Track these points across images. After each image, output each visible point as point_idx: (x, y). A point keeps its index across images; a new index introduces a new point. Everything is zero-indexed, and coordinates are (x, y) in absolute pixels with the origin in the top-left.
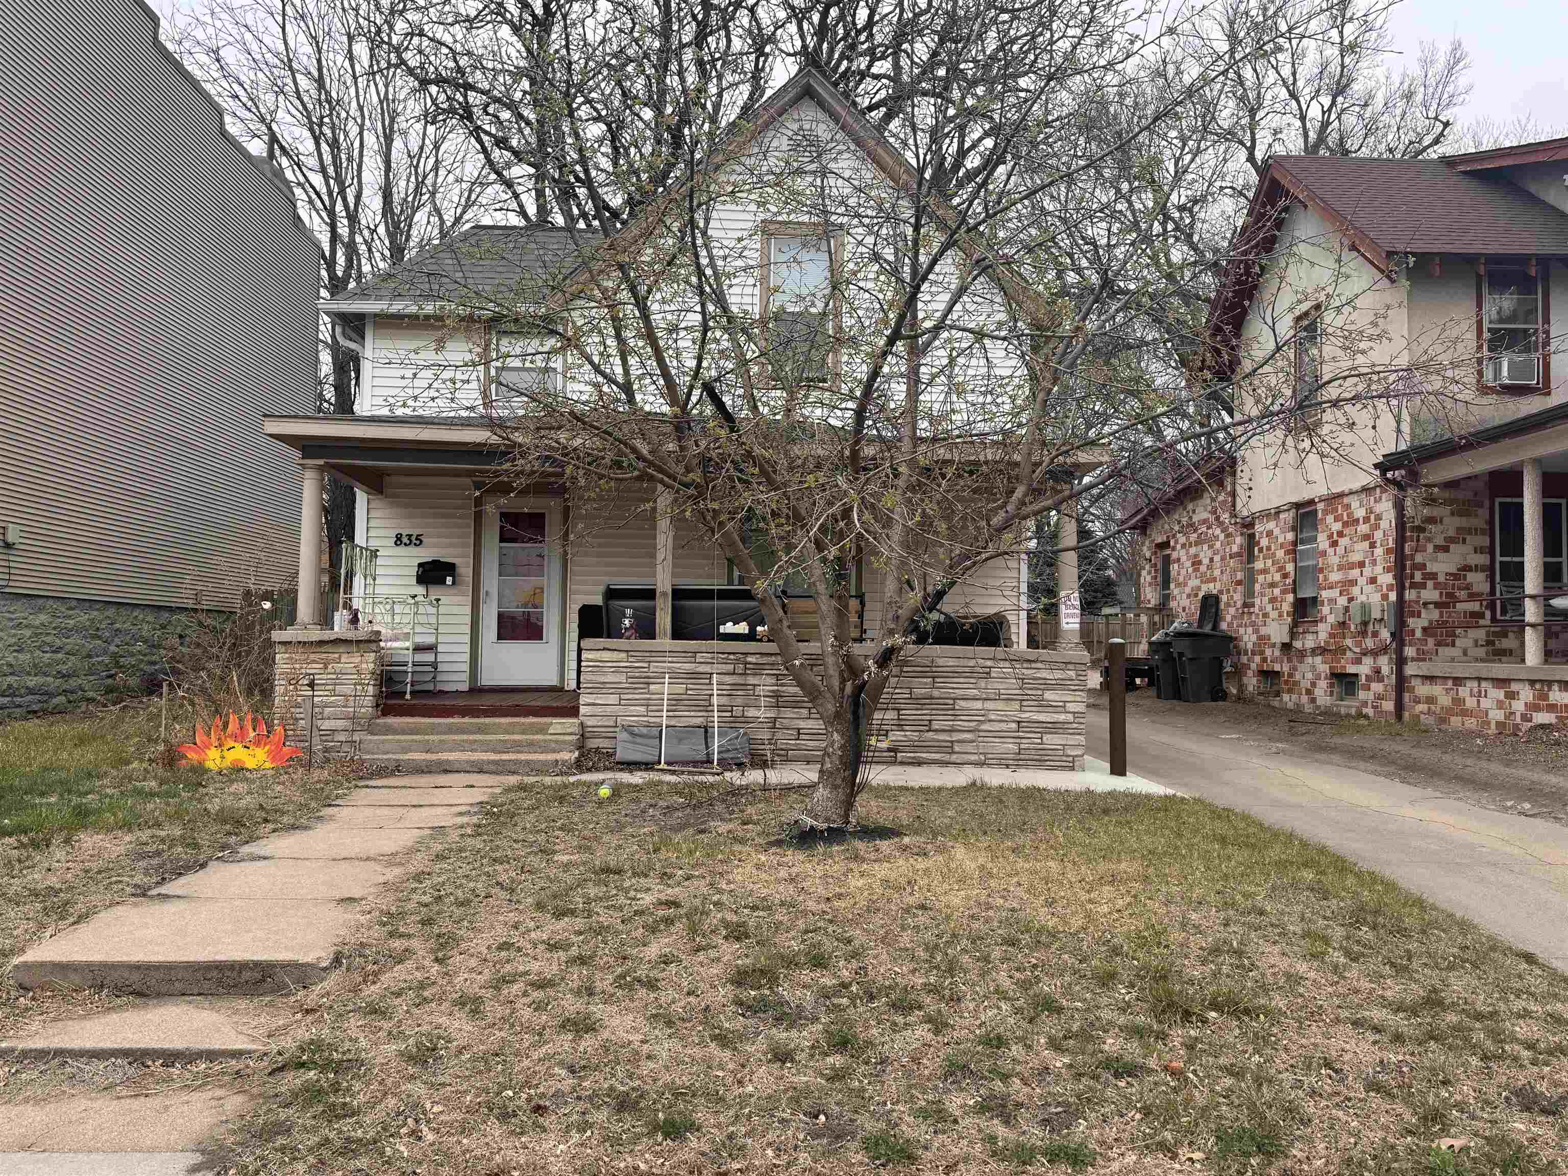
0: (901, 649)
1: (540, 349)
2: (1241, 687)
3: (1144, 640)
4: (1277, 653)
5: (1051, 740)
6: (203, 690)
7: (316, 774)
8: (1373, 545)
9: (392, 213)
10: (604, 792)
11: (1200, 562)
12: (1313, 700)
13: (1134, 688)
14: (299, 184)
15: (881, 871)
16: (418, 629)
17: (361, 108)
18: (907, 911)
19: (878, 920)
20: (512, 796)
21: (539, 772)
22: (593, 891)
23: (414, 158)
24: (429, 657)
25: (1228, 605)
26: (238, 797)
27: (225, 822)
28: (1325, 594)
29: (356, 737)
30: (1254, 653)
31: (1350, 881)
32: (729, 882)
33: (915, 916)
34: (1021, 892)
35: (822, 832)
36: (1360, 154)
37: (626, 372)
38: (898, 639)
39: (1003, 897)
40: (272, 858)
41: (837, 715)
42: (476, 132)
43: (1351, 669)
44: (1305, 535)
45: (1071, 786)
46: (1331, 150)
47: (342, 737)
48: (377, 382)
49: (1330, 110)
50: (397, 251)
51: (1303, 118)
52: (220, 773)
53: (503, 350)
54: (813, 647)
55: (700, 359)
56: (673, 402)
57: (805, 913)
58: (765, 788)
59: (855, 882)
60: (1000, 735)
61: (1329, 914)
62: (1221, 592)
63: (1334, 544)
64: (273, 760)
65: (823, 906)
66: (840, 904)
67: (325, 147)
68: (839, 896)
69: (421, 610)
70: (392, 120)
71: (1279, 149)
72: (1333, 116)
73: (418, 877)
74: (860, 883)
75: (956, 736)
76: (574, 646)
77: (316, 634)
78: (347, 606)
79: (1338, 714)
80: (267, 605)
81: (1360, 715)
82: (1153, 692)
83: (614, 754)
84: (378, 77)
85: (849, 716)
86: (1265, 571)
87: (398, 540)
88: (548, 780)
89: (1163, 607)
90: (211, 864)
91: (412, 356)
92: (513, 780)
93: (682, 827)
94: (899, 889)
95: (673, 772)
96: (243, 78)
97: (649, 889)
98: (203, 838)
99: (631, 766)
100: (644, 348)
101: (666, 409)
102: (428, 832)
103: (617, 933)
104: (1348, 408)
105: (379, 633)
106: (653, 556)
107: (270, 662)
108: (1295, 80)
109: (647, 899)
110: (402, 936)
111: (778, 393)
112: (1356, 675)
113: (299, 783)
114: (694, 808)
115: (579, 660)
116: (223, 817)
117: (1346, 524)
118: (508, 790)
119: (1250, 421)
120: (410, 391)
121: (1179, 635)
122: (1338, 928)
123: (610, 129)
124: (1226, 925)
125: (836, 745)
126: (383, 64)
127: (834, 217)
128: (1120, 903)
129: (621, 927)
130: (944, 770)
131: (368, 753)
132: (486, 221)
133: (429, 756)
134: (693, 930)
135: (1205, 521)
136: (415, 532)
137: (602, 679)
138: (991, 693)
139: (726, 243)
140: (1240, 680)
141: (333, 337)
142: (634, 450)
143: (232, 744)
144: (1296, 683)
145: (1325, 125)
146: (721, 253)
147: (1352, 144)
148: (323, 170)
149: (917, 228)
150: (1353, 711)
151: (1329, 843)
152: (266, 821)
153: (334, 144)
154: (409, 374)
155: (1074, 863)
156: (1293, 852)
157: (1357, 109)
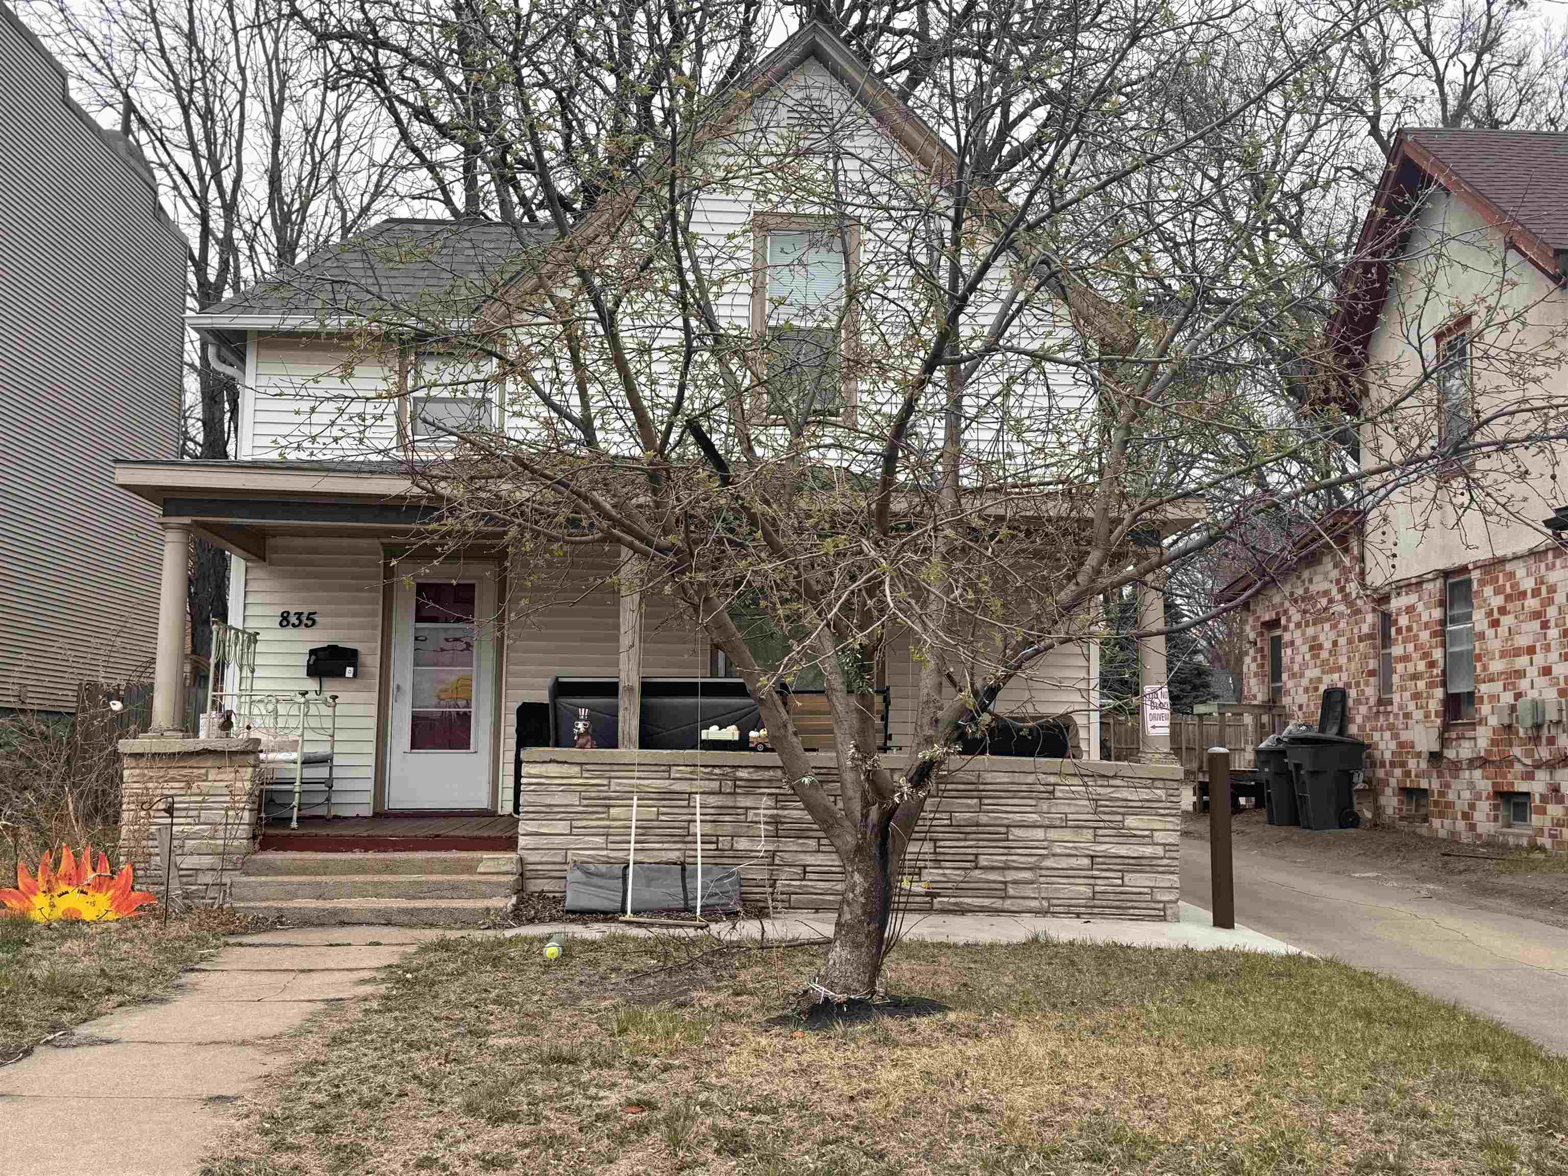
0: (942, 762)
1: (476, 376)
2: (1378, 810)
3: (1250, 748)
4: (1424, 765)
5: (1137, 881)
6: (30, 816)
7: (174, 929)
8: (1545, 625)
9: (281, 201)
10: (552, 951)
11: (1320, 647)
12: (1472, 827)
13: (1237, 809)
14: (162, 165)
15: (921, 1059)
16: (308, 735)
17: (242, 70)
18: (957, 1114)
19: (918, 1126)
20: (432, 957)
21: (465, 924)
22: (539, 1088)
23: (311, 133)
24: (322, 772)
25: (1358, 702)
26: (71, 958)
27: (54, 992)
28: (1484, 689)
29: (226, 880)
30: (1393, 764)
31: (1537, 1070)
32: (720, 1075)
33: (968, 1121)
34: (1105, 1088)
35: (840, 1005)
36: (1513, 127)
37: (585, 405)
38: (938, 750)
39: (1083, 1095)
40: (117, 1041)
41: (859, 849)
42: (390, 101)
43: (1521, 786)
44: (1457, 612)
45: (1163, 943)
46: (1477, 121)
47: (208, 878)
48: (261, 417)
49: (1474, 71)
50: (286, 250)
51: (1440, 81)
52: (48, 927)
53: (427, 377)
54: (824, 758)
55: (682, 388)
56: (648, 443)
57: (821, 1117)
58: (763, 945)
59: (887, 1075)
60: (1069, 874)
61: (1511, 1116)
62: (1348, 685)
63: (1495, 624)
64: (118, 909)
65: (845, 1108)
66: (868, 1105)
67: (195, 119)
68: (867, 1094)
69: (313, 710)
70: (283, 86)
71: (1410, 121)
72: (1478, 79)
73: (311, 1068)
74: (895, 1074)
75: (1011, 876)
76: (511, 756)
77: (177, 744)
78: (217, 706)
79: (1505, 846)
80: (117, 706)
81: (1535, 847)
82: (1262, 815)
83: (564, 898)
84: (265, 30)
85: (875, 851)
86: (1406, 658)
87: (284, 621)
88: (478, 935)
89: (1273, 704)
90: (37, 1049)
91: (311, 384)
92: (431, 935)
93: (655, 999)
94: (945, 1084)
95: (640, 925)
96: (93, 32)
97: (614, 1085)
98: (28, 1015)
99: (584, 915)
100: (606, 373)
101: (637, 452)
102: (321, 1006)
103: (574, 1145)
104: (1520, 452)
105: (258, 741)
106: (617, 639)
107: (116, 779)
108: (1429, 33)
109: (613, 1098)
110: (290, 1148)
111: (779, 430)
112: (1527, 794)
113: (152, 940)
114: (670, 972)
115: (518, 776)
116: (52, 987)
117: (1509, 598)
118: (425, 949)
119: (1391, 467)
120: (306, 429)
121: (1296, 740)
122: (1524, 1136)
123: (560, 99)
124: (1378, 1132)
125: (858, 890)
126: (272, 15)
127: (850, 209)
128: (1238, 1103)
129: (578, 1136)
130: (996, 920)
131: (243, 899)
132: (402, 212)
133: (320, 904)
134: (675, 1141)
135: (1326, 593)
136: (306, 610)
137: (549, 801)
138: (1056, 818)
139: (712, 241)
140: (1376, 800)
141: (204, 358)
142: (597, 506)
143: (65, 888)
144: (1450, 805)
145: (1468, 89)
146: (707, 253)
147: (1502, 113)
148: (193, 148)
149: (957, 223)
150: (1524, 842)
151: (1505, 1019)
152: (109, 991)
153: (207, 115)
154: (305, 406)
155: (1175, 1049)
156: (1458, 1031)
157: (1509, 69)
